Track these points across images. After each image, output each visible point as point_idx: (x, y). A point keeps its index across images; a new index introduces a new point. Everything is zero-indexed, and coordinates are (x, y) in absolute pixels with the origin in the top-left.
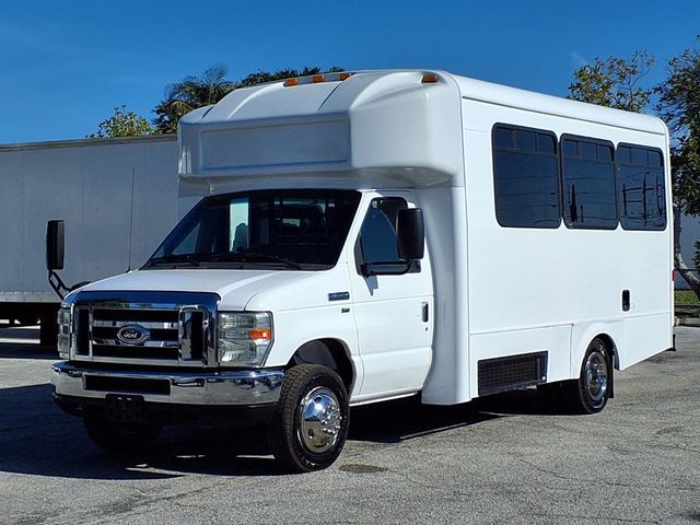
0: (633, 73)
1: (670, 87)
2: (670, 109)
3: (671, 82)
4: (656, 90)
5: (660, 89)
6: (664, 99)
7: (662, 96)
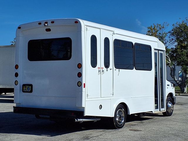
0: (163, 28)
1: (172, 32)
2: (172, 37)
3: (173, 30)
4: (169, 32)
5: (170, 32)
6: (171, 35)
7: (170, 34)
